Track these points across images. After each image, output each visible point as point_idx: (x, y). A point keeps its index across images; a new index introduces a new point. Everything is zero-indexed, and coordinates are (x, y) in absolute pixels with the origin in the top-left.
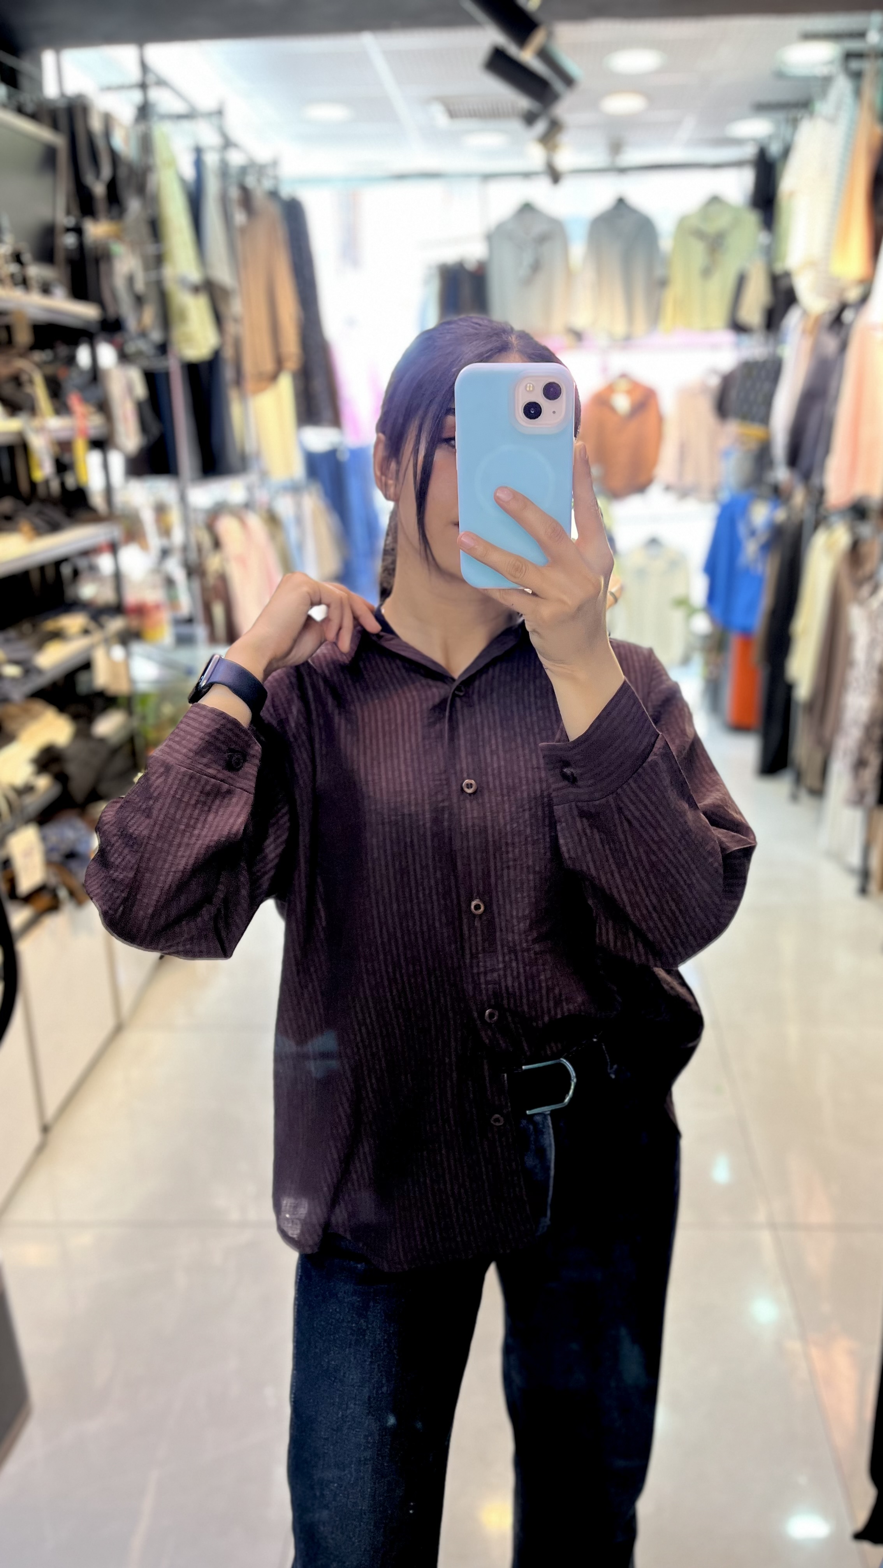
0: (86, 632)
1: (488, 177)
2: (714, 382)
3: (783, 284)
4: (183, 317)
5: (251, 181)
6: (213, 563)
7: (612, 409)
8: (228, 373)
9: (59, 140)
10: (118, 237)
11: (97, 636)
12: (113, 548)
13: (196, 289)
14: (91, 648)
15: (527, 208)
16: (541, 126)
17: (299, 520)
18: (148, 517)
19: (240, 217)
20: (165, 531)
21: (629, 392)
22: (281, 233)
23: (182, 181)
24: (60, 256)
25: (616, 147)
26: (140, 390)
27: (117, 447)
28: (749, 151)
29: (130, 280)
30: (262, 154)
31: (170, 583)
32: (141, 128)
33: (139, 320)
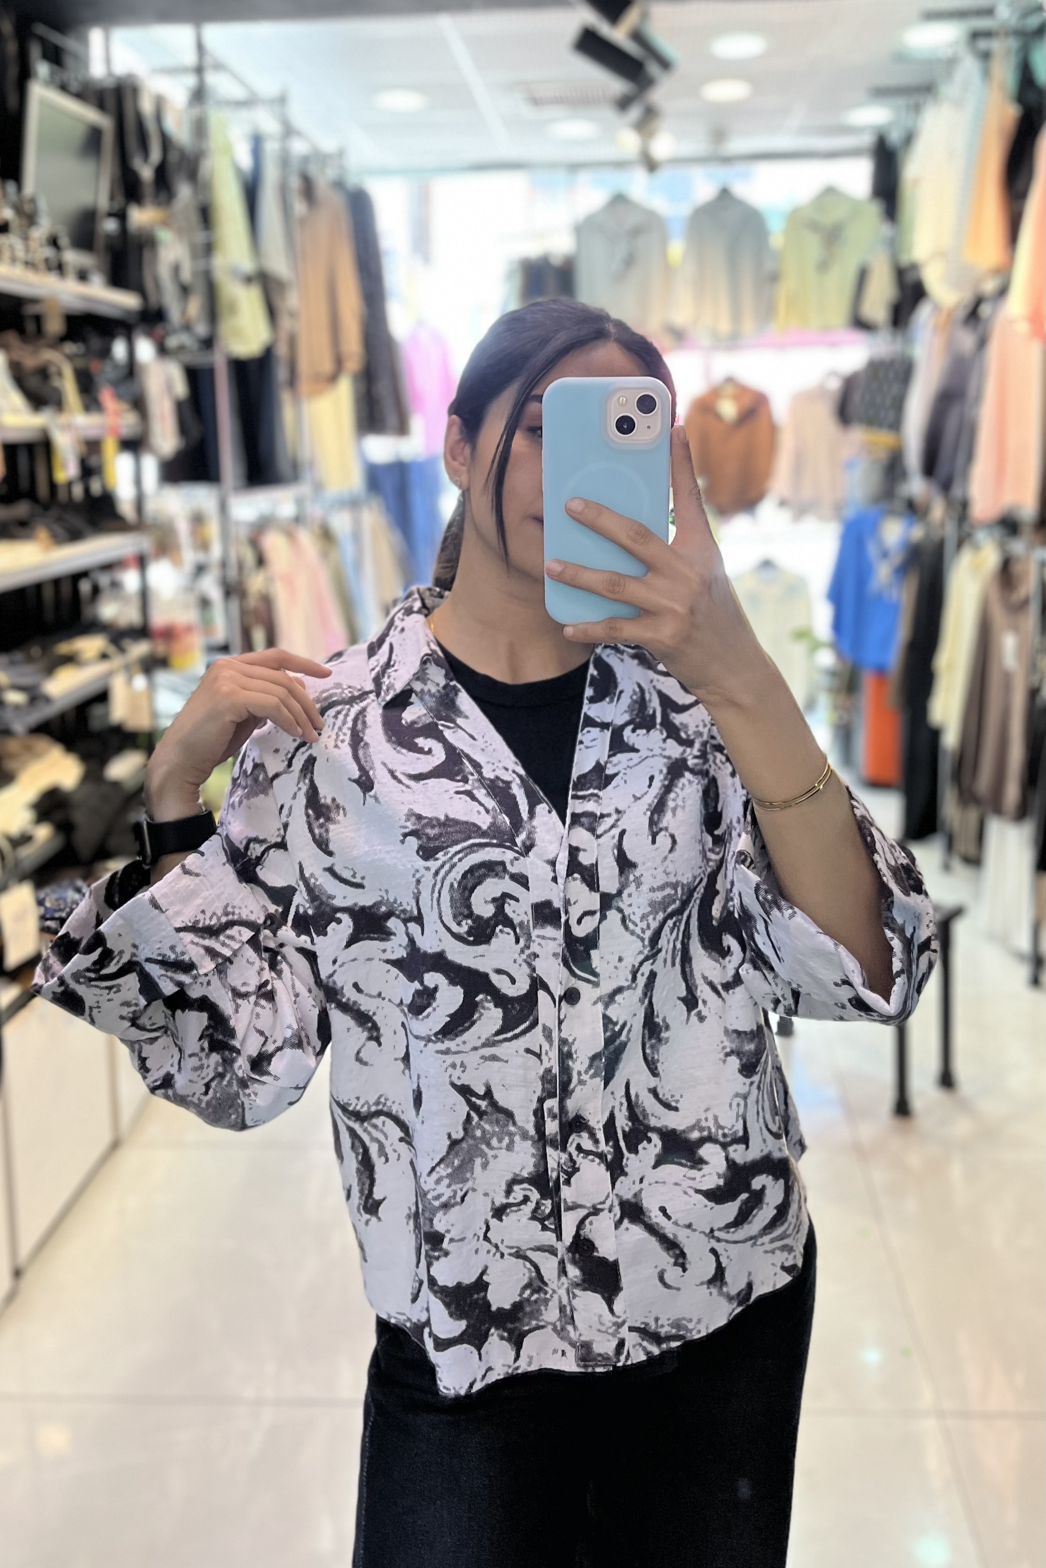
0: (104, 656)
1: (575, 167)
2: (835, 385)
3: (910, 278)
4: (233, 309)
5: (313, 170)
6: (256, 583)
7: (718, 417)
8: (281, 373)
9: (104, 121)
10: (165, 223)
11: (117, 661)
12: (141, 562)
13: (248, 280)
14: (110, 674)
15: (619, 200)
16: (635, 112)
17: (357, 536)
18: (183, 528)
19: (299, 207)
20: (203, 545)
21: (736, 398)
22: (345, 224)
23: (238, 171)
24: (100, 243)
25: (719, 135)
26: (181, 388)
27: (152, 450)
28: (867, 140)
29: (176, 269)
30: (328, 145)
31: (205, 603)
32: (196, 111)
33: (184, 312)
